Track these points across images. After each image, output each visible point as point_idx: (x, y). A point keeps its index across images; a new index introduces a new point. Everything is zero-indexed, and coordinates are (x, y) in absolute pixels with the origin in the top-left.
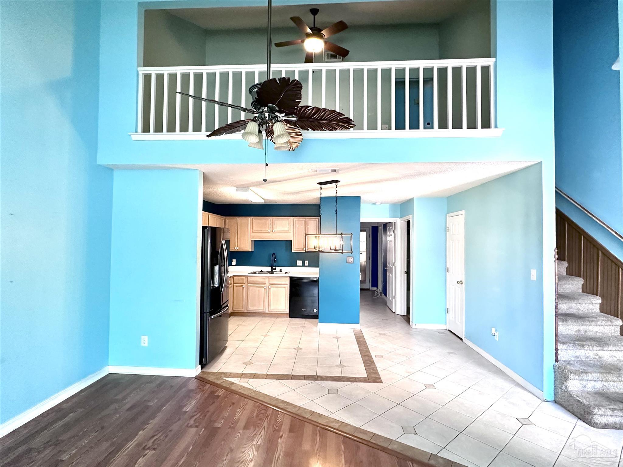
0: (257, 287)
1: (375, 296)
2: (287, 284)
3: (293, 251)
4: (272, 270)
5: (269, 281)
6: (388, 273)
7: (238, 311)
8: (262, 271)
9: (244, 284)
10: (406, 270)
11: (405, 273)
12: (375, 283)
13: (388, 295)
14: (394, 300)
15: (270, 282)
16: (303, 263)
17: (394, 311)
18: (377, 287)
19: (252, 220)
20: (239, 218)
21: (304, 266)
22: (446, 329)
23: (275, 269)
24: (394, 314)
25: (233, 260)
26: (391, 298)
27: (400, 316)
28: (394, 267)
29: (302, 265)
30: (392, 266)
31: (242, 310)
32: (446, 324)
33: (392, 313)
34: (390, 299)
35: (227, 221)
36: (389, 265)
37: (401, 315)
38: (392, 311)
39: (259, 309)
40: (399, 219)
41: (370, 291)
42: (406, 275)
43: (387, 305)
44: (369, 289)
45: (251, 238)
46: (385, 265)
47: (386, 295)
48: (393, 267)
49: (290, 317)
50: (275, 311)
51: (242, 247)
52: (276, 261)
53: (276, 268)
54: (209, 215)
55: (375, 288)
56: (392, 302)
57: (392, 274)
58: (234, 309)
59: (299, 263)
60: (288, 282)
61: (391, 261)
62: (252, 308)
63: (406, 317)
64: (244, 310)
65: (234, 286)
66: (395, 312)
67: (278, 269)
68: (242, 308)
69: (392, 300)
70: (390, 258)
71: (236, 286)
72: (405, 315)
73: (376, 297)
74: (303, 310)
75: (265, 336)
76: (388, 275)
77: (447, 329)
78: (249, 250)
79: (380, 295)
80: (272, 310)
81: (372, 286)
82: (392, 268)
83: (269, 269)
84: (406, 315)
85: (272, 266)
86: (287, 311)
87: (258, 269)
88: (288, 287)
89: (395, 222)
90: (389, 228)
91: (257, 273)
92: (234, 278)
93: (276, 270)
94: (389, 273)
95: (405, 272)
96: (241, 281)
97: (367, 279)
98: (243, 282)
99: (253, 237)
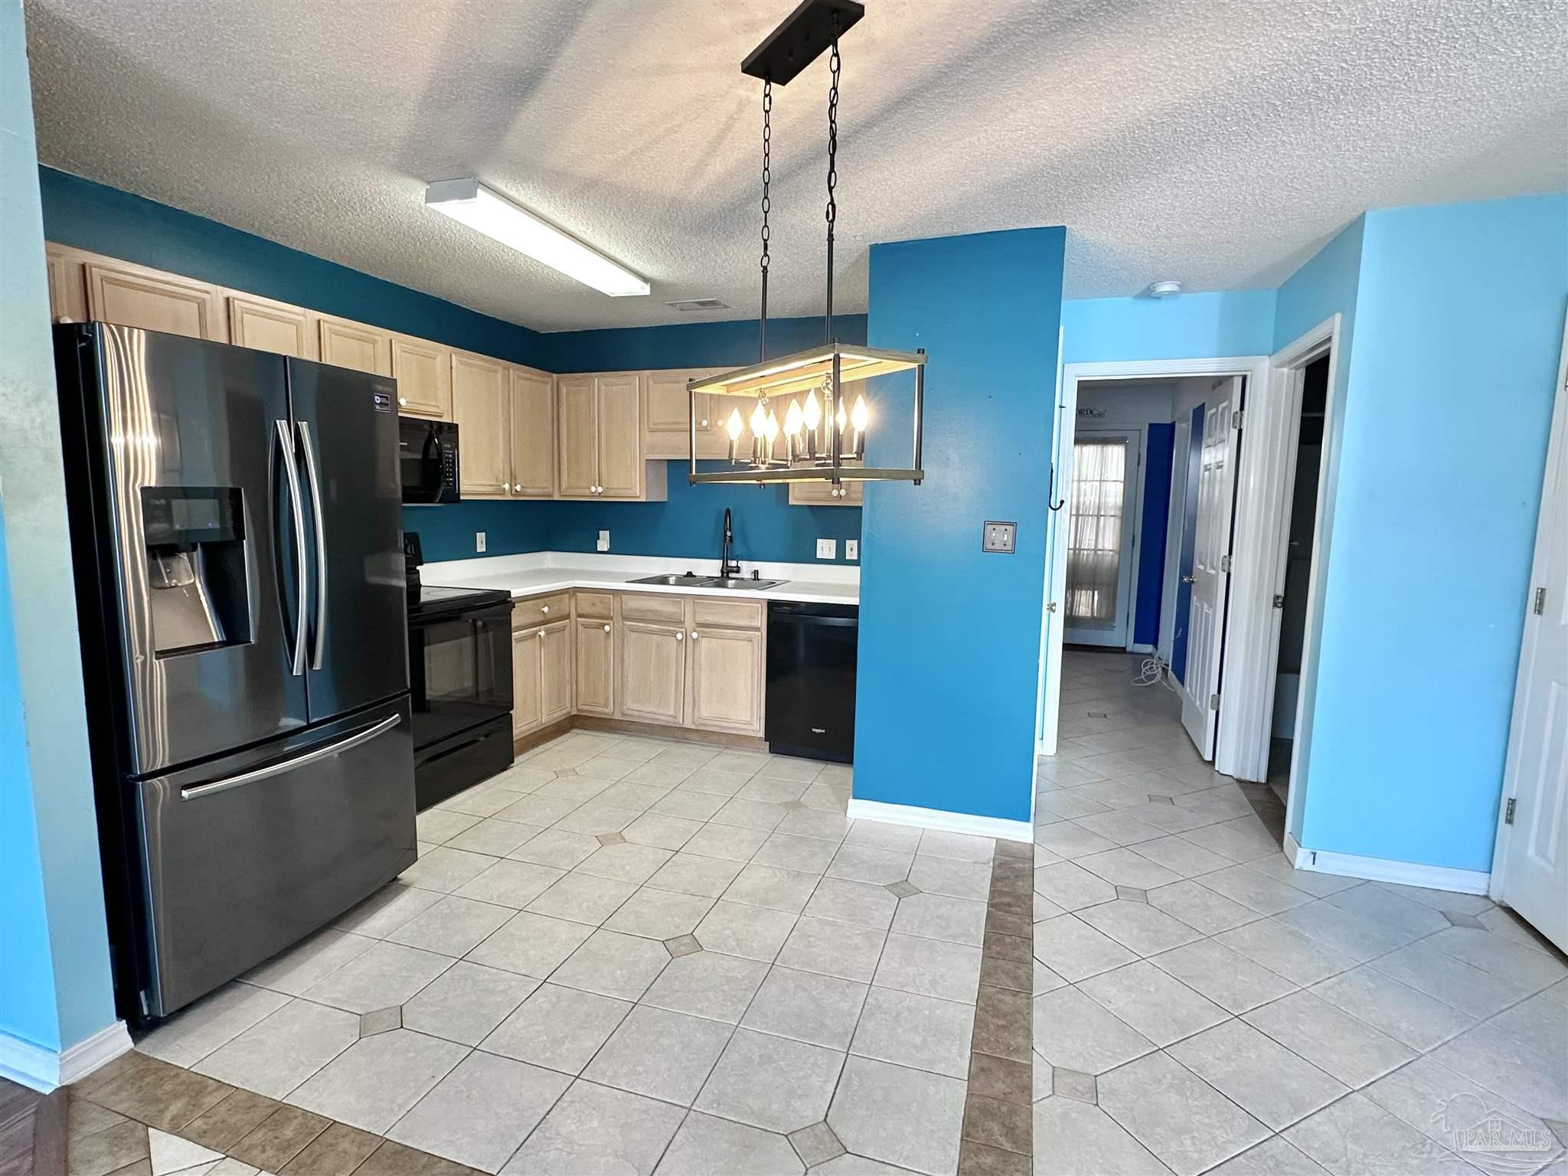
0: (653, 632)
1: (1142, 681)
2: (757, 629)
3: (792, 502)
4: (726, 572)
5: (695, 613)
6: (1194, 599)
7: (591, 712)
8: (690, 574)
9: (611, 618)
10: (1280, 591)
11: (1275, 605)
12: (1147, 629)
13: (1191, 687)
14: (1212, 714)
15: (700, 619)
16: (841, 550)
17: (1208, 757)
18: (1155, 642)
19: (648, 381)
20: (603, 376)
21: (840, 560)
22: (1487, 897)
23: (738, 570)
24: (1208, 768)
25: (601, 532)
26: (1201, 701)
27: (1237, 786)
28: (1223, 576)
29: (833, 557)
30: (1213, 572)
31: (605, 710)
32: (1490, 872)
33: (1200, 765)
34: (1198, 703)
35: (564, 390)
36: (1202, 567)
37: (1239, 781)
38: (1200, 756)
39: (661, 711)
40: (1267, 357)
41: (1127, 656)
42: (1279, 612)
43: (1183, 721)
44: (1124, 648)
45: (645, 450)
46: (1187, 568)
47: (1181, 678)
48: (1218, 573)
49: (771, 752)
50: (712, 723)
51: (615, 486)
52: (730, 537)
53: (737, 567)
54: (454, 357)
55: (1148, 648)
56: (1201, 719)
57: (1212, 606)
58: (581, 707)
59: (826, 548)
60: (761, 621)
61: (1212, 556)
62: (638, 707)
63: (1260, 796)
64: (607, 710)
65: (579, 626)
66: (1212, 763)
67: (747, 568)
68: (606, 706)
69: (1201, 710)
70: (1211, 541)
71: (586, 626)
72: (1257, 783)
73: (1144, 682)
74: (814, 730)
75: (603, 841)
76: (1197, 610)
77: (1494, 897)
78: (638, 497)
79: (1159, 676)
80: (707, 722)
81: (1136, 641)
82: (1211, 581)
83: (711, 567)
84: (1263, 780)
85: (725, 559)
86: (757, 726)
87: (677, 566)
88: (761, 637)
89: (1244, 378)
90: (1213, 411)
91: (672, 580)
92: (579, 598)
93: (738, 572)
94: (1200, 599)
95: (1277, 597)
96: (599, 609)
97: (1118, 614)
98: (606, 613)
99: (652, 448)
